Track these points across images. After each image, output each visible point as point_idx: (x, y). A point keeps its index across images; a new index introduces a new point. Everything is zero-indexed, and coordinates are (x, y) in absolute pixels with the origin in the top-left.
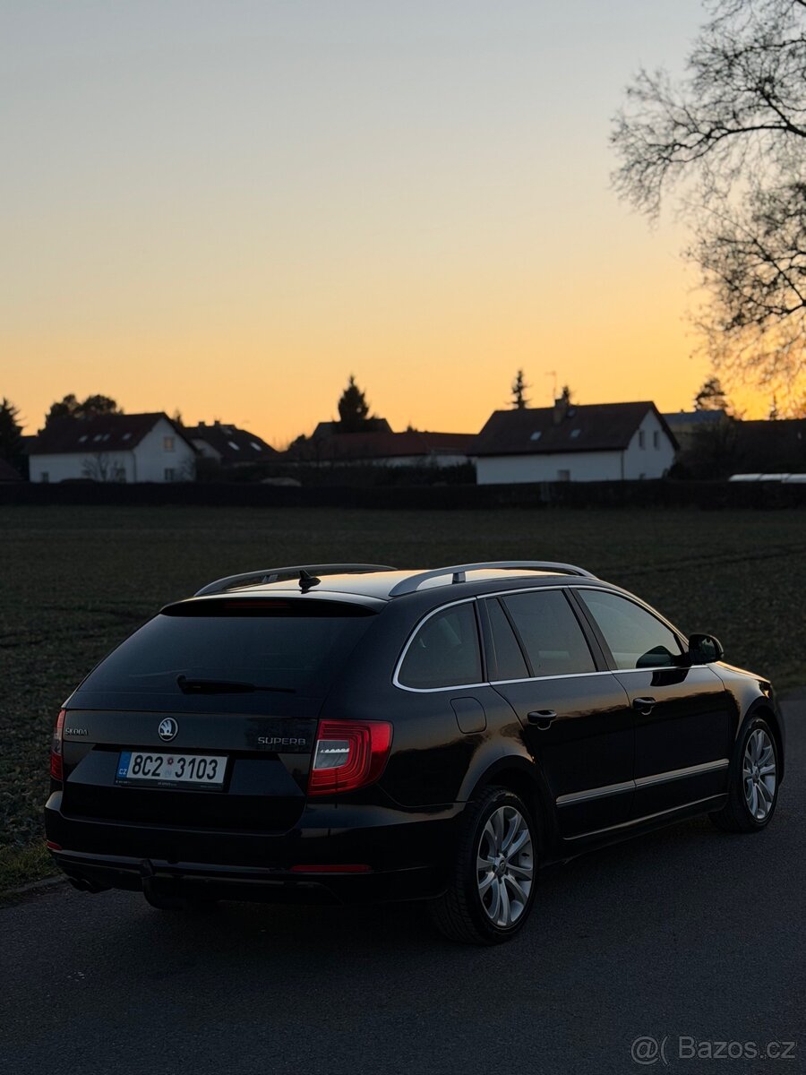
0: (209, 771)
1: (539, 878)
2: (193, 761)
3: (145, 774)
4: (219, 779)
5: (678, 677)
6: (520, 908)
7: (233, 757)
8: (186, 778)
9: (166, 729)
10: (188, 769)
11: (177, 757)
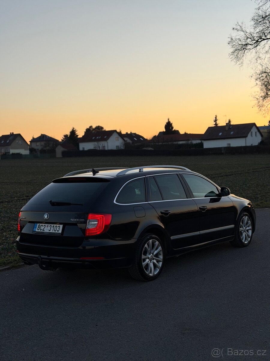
0: (58, 229)
1: (165, 261)
2: (54, 226)
3: (41, 230)
4: (60, 232)
5: (218, 200)
6: (158, 270)
7: (65, 225)
8: (51, 231)
9: (46, 216)
10: (52, 228)
11: (49, 225)
